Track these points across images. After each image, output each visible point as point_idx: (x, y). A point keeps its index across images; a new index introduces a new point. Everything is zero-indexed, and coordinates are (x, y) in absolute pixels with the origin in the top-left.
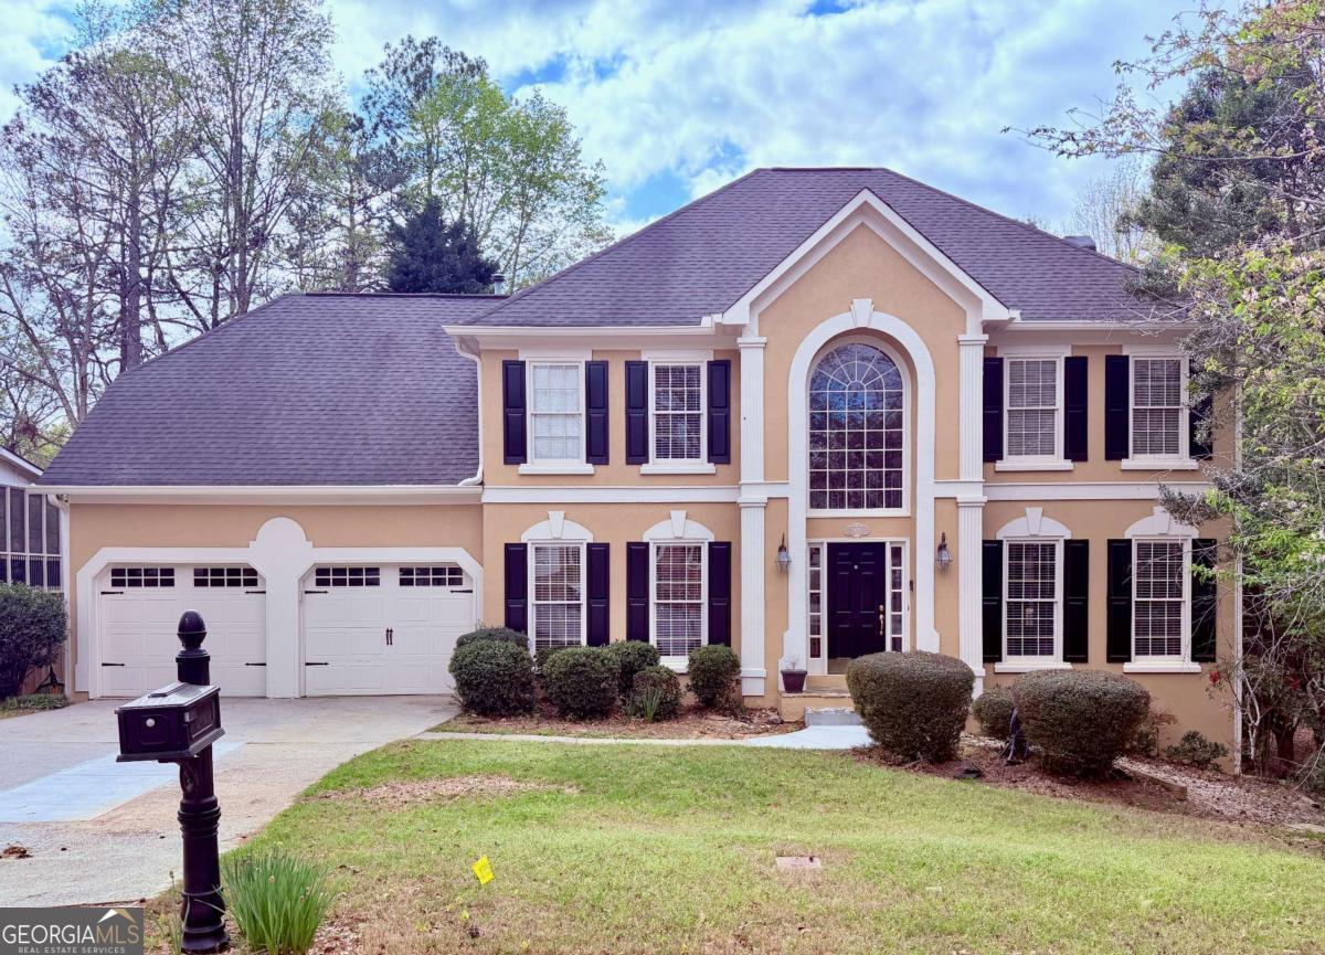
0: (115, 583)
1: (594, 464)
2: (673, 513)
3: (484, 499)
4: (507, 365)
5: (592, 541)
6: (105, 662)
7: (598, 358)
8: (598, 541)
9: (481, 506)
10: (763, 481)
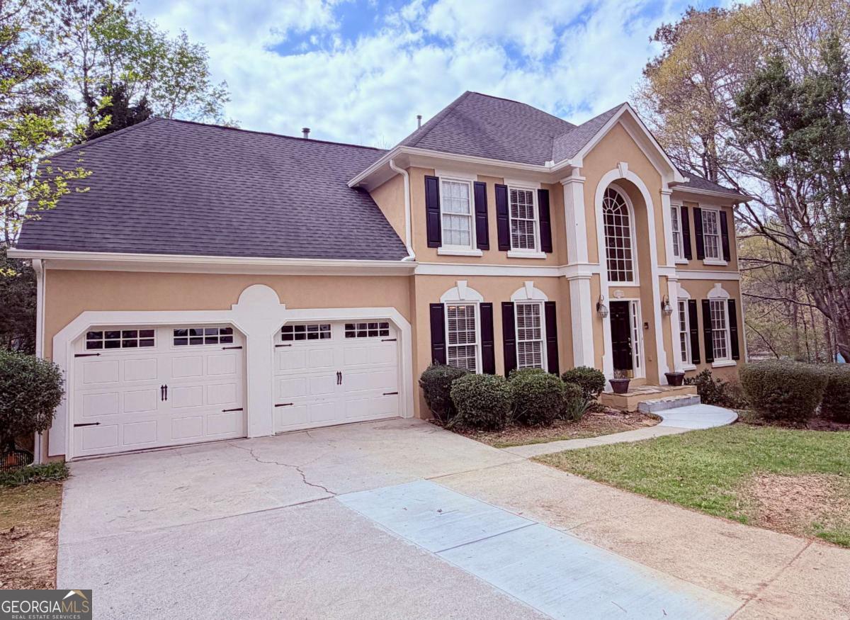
0: (90, 346)
1: (482, 249)
2: (527, 283)
3: (416, 272)
4: (427, 178)
5: (483, 302)
6: (76, 423)
7: (482, 181)
8: (486, 302)
9: (414, 276)
10: (587, 263)
